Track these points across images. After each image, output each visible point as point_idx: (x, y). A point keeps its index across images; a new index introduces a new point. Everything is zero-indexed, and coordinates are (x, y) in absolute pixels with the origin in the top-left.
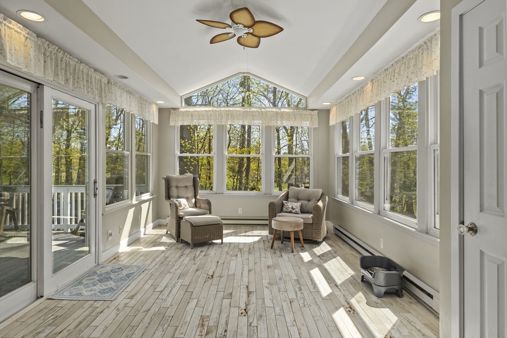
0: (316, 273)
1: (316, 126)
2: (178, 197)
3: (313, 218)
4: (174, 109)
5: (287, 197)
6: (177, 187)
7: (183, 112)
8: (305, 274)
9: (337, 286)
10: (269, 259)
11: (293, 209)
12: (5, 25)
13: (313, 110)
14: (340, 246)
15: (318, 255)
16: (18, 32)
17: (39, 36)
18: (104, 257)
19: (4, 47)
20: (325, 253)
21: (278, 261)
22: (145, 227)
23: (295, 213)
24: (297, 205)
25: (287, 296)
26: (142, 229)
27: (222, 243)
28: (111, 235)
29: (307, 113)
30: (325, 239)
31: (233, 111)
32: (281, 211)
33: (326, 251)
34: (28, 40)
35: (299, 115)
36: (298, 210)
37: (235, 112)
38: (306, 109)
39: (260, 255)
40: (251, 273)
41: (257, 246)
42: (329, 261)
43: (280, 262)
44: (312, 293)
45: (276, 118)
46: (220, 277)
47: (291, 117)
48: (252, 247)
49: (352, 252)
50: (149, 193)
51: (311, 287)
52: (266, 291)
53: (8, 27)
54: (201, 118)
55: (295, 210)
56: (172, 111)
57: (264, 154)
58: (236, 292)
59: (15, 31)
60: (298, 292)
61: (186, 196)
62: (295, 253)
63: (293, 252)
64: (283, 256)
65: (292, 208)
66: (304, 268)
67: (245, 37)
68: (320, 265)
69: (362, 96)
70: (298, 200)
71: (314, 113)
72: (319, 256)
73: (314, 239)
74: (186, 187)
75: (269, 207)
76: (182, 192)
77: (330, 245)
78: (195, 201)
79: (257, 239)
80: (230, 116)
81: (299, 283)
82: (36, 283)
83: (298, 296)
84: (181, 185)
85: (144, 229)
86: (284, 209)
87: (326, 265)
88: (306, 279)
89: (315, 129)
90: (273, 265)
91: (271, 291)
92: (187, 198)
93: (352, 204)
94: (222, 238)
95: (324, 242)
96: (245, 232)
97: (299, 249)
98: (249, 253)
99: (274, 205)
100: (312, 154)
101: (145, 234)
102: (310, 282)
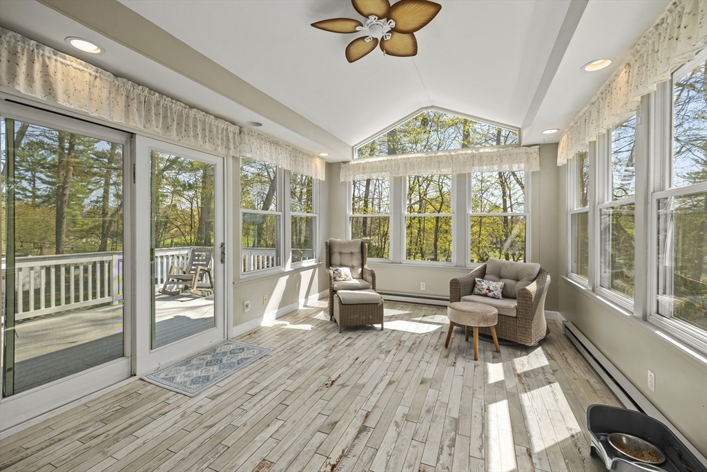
0: (499, 413)
1: (536, 168)
2: (341, 265)
3: (517, 308)
4: (345, 162)
5: (483, 274)
6: (341, 253)
7: (353, 165)
8: (476, 410)
9: (530, 456)
10: (431, 366)
11: (490, 291)
12: (56, 60)
13: (529, 146)
14: (569, 360)
15: (519, 372)
16: (79, 70)
17: (117, 75)
18: (236, 331)
19: (54, 86)
20: (532, 371)
21: (445, 372)
22: (307, 297)
23: (492, 297)
24: (496, 286)
25: (420, 455)
26: (302, 300)
27: (382, 329)
28: (247, 306)
29: (521, 151)
30: (541, 343)
31: (412, 158)
32: (472, 292)
33: (536, 365)
34: (98, 79)
35: (508, 155)
36: (498, 293)
37: (415, 160)
38: (519, 145)
39: (423, 358)
40: (390, 387)
41: (427, 340)
42: (534, 389)
43: (446, 375)
44: (472, 459)
45: (471, 163)
46: (343, 386)
47: (495, 159)
48: (418, 340)
49: (588, 377)
50: (314, 259)
51: (476, 443)
52: (392, 432)
53: (62, 63)
54: (374, 171)
55: (492, 293)
56: (343, 165)
57: (456, 212)
58: (345, 422)
59: (75, 68)
60: (446, 450)
61: (350, 265)
62: (479, 362)
63: (476, 360)
64: (457, 364)
65: (488, 289)
66: (481, 397)
67: (388, 38)
68: (513, 395)
69: (608, 100)
70: (500, 277)
71: (533, 150)
72: (519, 376)
73: (519, 342)
74: (352, 253)
75: (451, 286)
76: (346, 260)
77: (550, 357)
78: (362, 271)
79: (433, 328)
80: (408, 164)
81: (456, 429)
82: (130, 359)
83: (441, 462)
84: (346, 252)
85: (304, 300)
86: (476, 290)
87: (525, 398)
88: (473, 422)
89: (533, 173)
90: (432, 379)
91: (399, 434)
92: (352, 268)
93: (593, 290)
94: (382, 323)
95: (540, 349)
96: (424, 316)
97: (490, 354)
98: (409, 351)
99: (458, 283)
100: (530, 212)
101: (305, 306)
102: (479, 432)
